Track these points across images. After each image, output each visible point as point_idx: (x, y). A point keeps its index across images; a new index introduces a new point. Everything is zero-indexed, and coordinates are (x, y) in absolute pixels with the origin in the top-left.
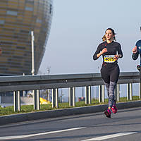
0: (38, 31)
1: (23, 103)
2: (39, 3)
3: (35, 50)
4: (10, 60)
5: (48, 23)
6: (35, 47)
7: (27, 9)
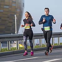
0: (18, 15)
1: (12, 46)
2: (18, 2)
3: (17, 23)
4: (6, 27)
5: (22, 11)
6: (17, 22)
7: (13, 5)
